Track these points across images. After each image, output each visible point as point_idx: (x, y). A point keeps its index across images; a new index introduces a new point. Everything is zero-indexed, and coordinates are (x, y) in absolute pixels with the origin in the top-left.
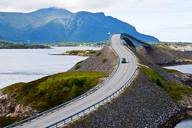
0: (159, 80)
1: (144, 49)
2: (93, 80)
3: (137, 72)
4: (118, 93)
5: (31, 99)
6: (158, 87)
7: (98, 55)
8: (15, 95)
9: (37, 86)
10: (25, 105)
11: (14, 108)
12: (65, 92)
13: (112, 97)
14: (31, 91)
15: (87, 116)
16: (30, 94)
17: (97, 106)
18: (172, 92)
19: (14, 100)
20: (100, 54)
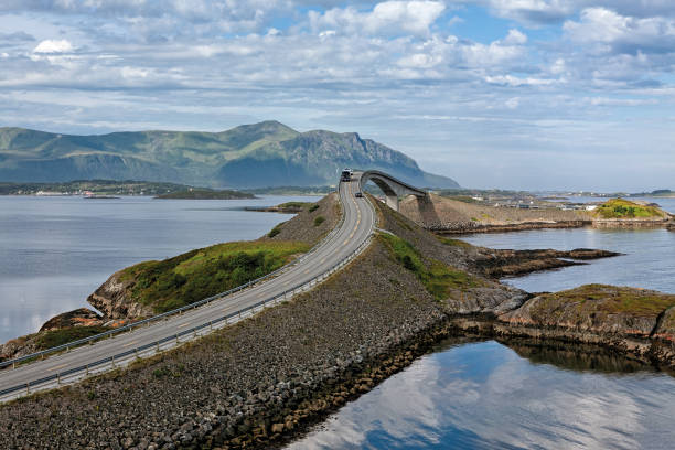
0: (409, 259)
1: (416, 202)
2: (277, 258)
3: (369, 243)
4: (313, 283)
5: (159, 294)
6: (405, 271)
7: (312, 210)
8: (133, 284)
9: (174, 267)
10: (146, 304)
11: (126, 309)
12: (220, 280)
13: (298, 291)
14: (162, 276)
15: (230, 328)
16: (157, 283)
17: (260, 309)
18: (431, 282)
19: (129, 294)
20: (317, 207)
